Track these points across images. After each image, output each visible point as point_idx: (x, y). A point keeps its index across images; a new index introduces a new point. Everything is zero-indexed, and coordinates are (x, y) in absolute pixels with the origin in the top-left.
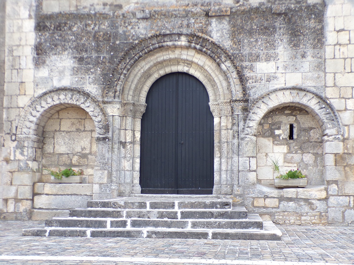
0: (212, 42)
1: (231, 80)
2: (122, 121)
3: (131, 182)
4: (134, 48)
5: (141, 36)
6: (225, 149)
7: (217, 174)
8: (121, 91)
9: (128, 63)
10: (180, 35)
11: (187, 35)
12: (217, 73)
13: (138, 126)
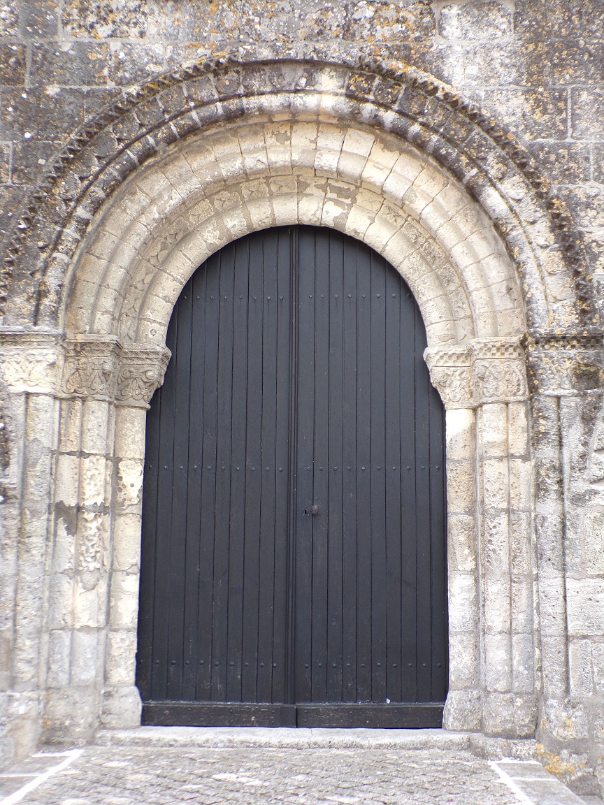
0: (446, 95)
1: (526, 255)
2: (64, 418)
3: (100, 679)
4: (120, 114)
5: (151, 68)
6: (502, 539)
7: (461, 642)
8: (65, 294)
9: (96, 176)
10: (314, 65)
11: (344, 68)
12: (465, 228)
13: (134, 442)
